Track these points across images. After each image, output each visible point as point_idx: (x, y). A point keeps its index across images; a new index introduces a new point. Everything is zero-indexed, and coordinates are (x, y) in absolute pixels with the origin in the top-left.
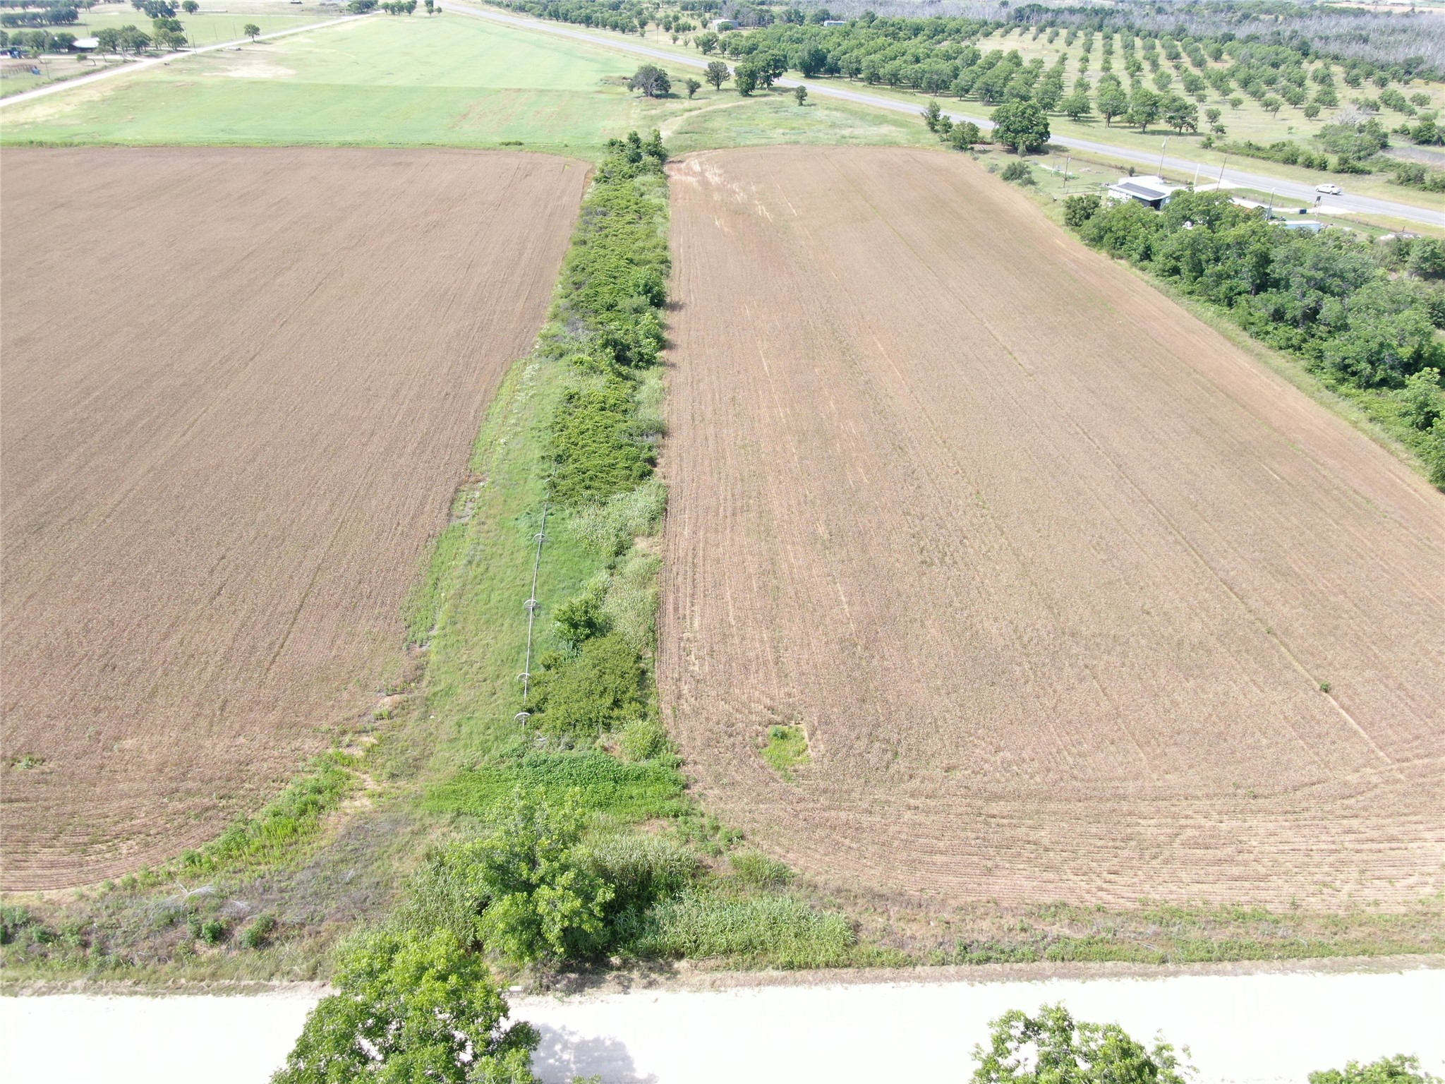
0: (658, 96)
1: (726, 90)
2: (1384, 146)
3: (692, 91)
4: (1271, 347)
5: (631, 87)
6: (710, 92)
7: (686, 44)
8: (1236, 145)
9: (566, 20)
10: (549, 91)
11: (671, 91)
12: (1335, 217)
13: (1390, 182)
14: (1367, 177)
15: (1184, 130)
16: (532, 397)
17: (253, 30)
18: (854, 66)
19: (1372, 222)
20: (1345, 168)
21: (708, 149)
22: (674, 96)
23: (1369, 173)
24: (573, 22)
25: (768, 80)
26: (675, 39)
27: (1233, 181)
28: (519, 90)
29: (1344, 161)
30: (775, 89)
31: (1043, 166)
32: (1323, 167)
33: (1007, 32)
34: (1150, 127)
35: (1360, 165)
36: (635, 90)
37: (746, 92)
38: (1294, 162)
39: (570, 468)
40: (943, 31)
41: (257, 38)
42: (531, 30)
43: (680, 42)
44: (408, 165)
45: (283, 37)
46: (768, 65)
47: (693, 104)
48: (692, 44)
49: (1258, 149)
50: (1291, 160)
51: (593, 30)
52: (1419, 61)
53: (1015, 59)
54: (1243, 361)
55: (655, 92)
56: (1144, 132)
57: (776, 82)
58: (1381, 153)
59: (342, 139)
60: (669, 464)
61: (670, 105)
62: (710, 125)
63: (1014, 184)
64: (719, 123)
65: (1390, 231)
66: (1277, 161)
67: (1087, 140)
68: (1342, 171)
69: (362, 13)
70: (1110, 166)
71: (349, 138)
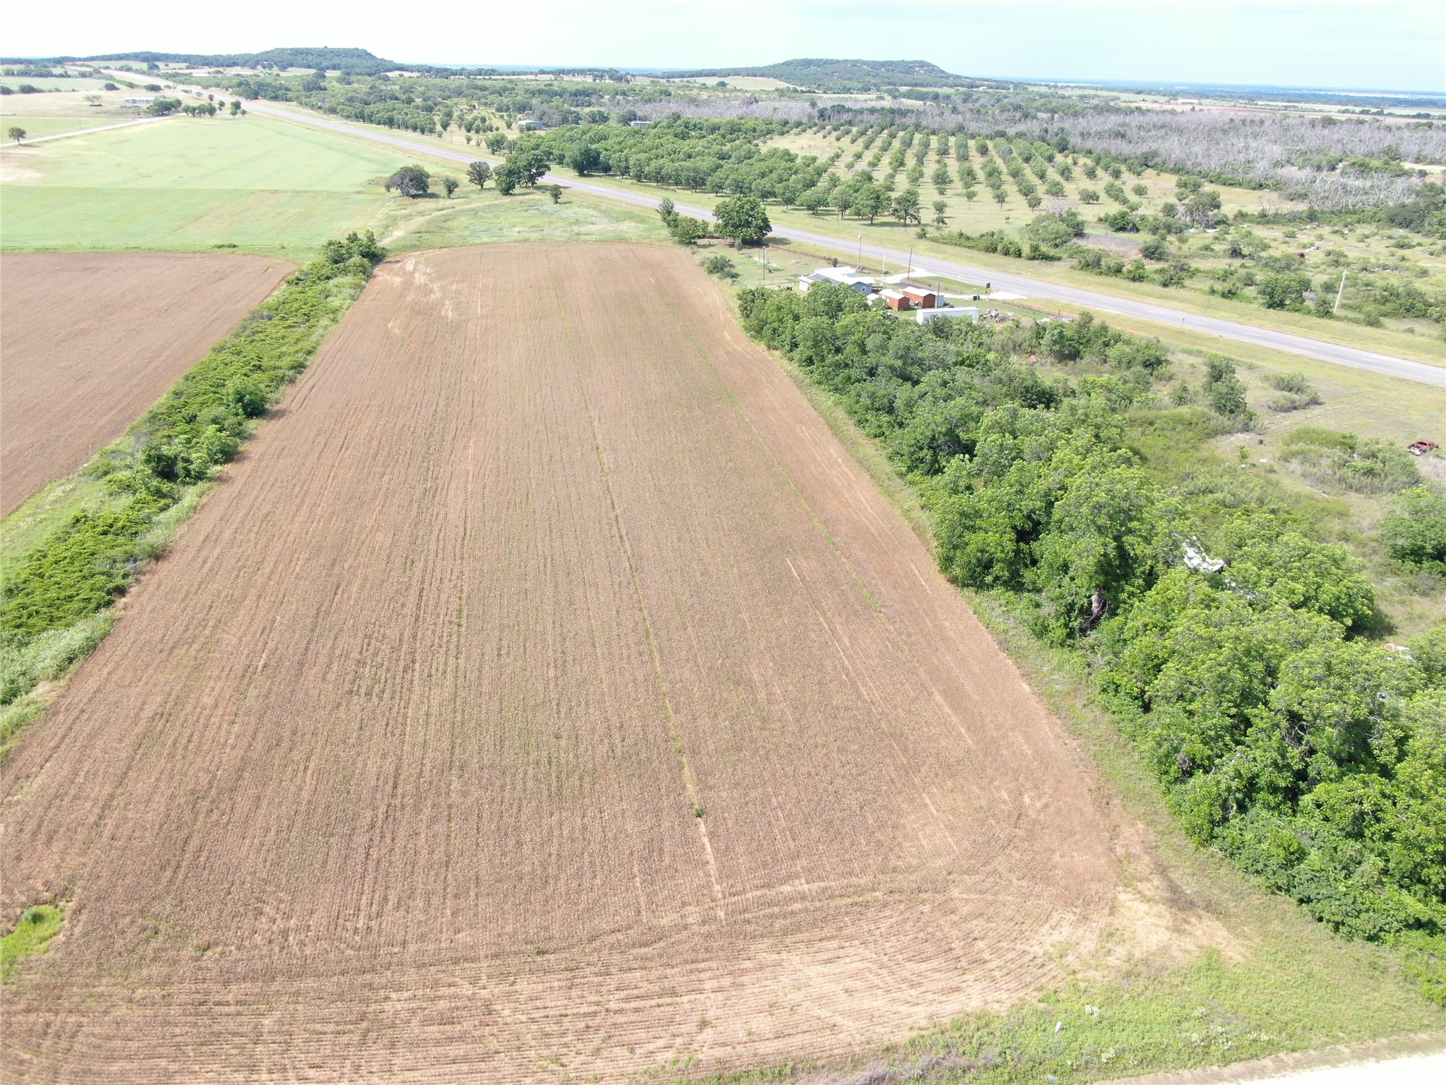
0: (414, 197)
1: (489, 189)
2: (1080, 234)
3: (450, 191)
4: (868, 435)
5: (388, 188)
6: (473, 192)
7: (478, 144)
8: (951, 236)
9: (371, 122)
10: (306, 192)
11: (429, 191)
12: (1004, 302)
13: (1072, 267)
14: (1056, 263)
15: (908, 221)
16: (41, 522)
17: (18, 134)
18: (623, 164)
19: (1036, 307)
20: (1037, 256)
21: (434, 248)
22: (433, 196)
23: (1059, 259)
24: (379, 123)
25: (532, 179)
26: (469, 140)
27: (929, 270)
28: (276, 192)
29: (1035, 248)
30: (539, 188)
31: (756, 259)
32: (1019, 254)
33: (804, 131)
34: (878, 219)
35: (1052, 252)
36: (393, 190)
37: (507, 191)
38: (995, 250)
39: (15, 602)
40: (740, 130)
41: (23, 141)
42: (331, 132)
43: (473, 143)
44: (97, 270)
45: (58, 140)
46: (530, 164)
47: (449, 202)
48: (483, 144)
49: (968, 238)
50: (992, 249)
51: (396, 131)
52: (1155, 154)
53: (789, 157)
54: (834, 450)
55: (413, 192)
56: (872, 224)
57: (540, 181)
58: (1075, 240)
59: (39, 244)
60: (139, 595)
61: (425, 204)
62: (449, 224)
63: (715, 277)
64: (464, 220)
65: (1048, 314)
66: (980, 250)
67: (816, 233)
68: (1033, 258)
69: (163, 115)
70: (820, 257)
71: (51, 243)
